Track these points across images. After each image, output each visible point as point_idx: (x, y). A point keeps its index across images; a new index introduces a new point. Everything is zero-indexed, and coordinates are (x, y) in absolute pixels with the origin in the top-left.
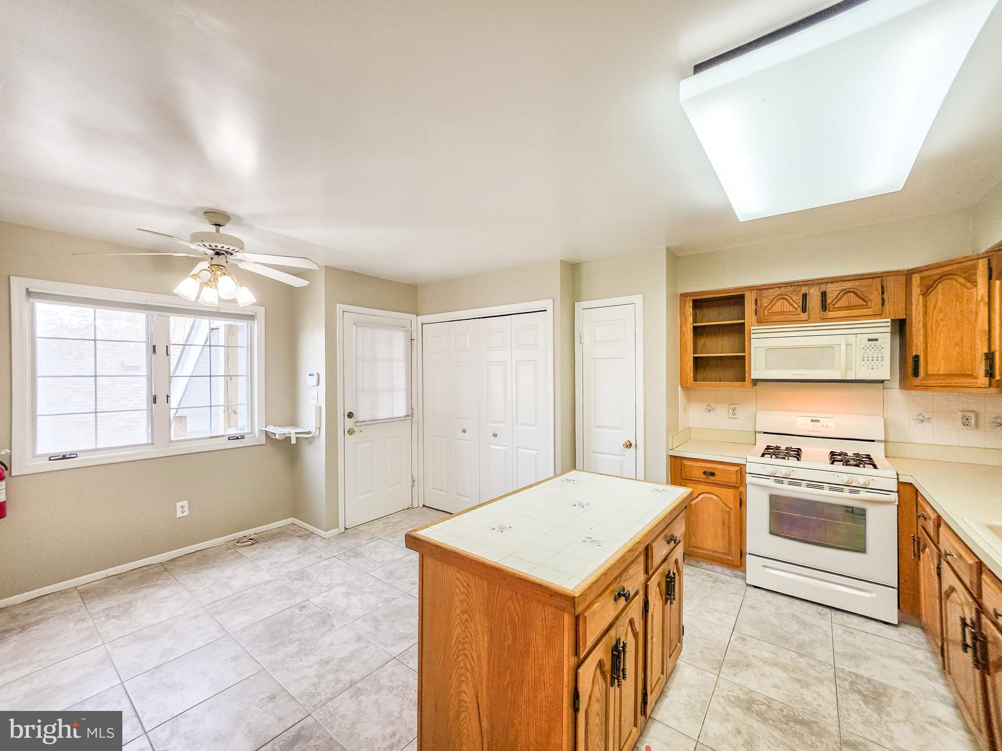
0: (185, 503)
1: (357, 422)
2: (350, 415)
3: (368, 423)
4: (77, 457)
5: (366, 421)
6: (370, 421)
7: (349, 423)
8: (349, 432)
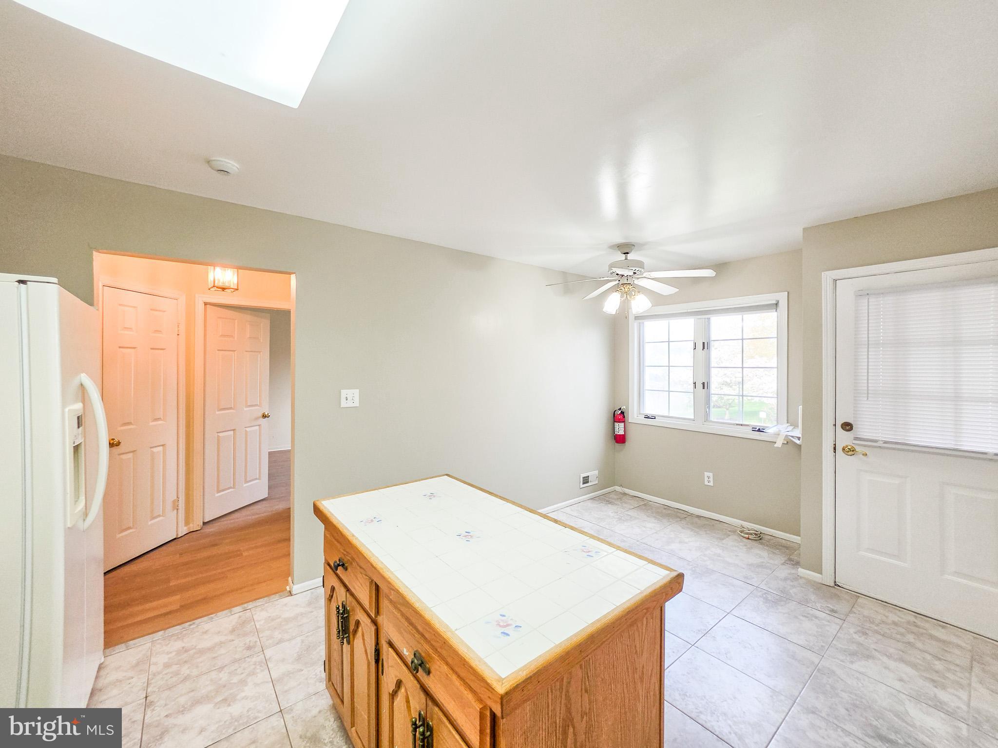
0: (711, 475)
1: (856, 439)
2: (847, 426)
3: (880, 444)
4: (655, 418)
5: (876, 441)
6: (885, 442)
7: (845, 439)
8: (843, 449)
